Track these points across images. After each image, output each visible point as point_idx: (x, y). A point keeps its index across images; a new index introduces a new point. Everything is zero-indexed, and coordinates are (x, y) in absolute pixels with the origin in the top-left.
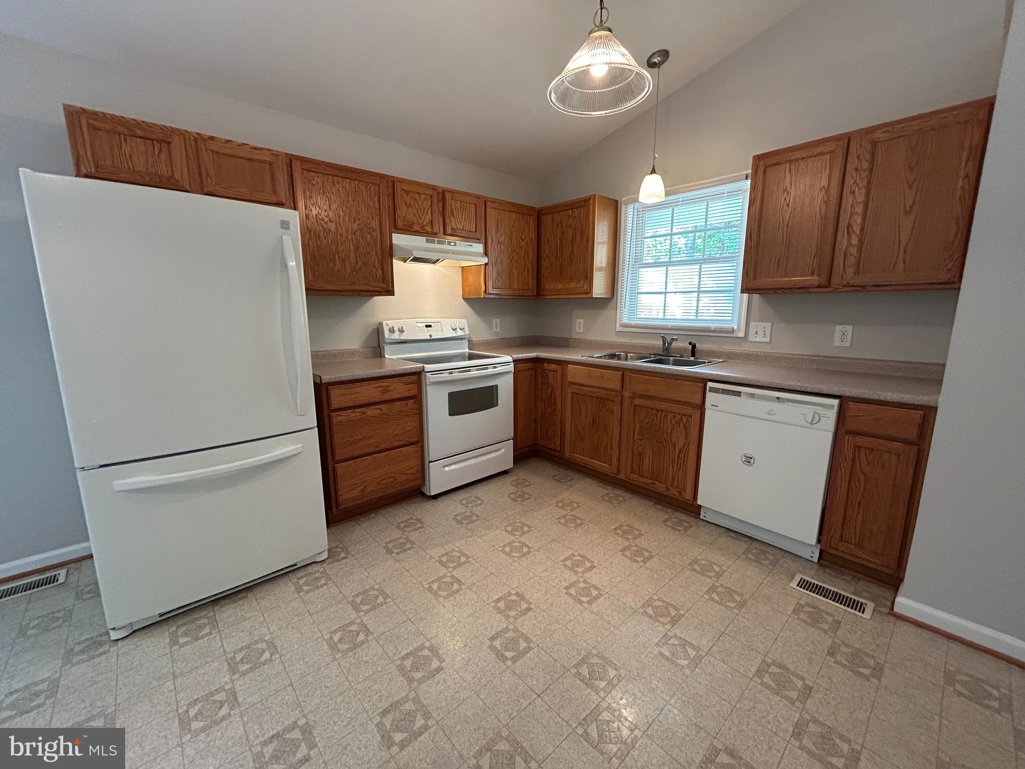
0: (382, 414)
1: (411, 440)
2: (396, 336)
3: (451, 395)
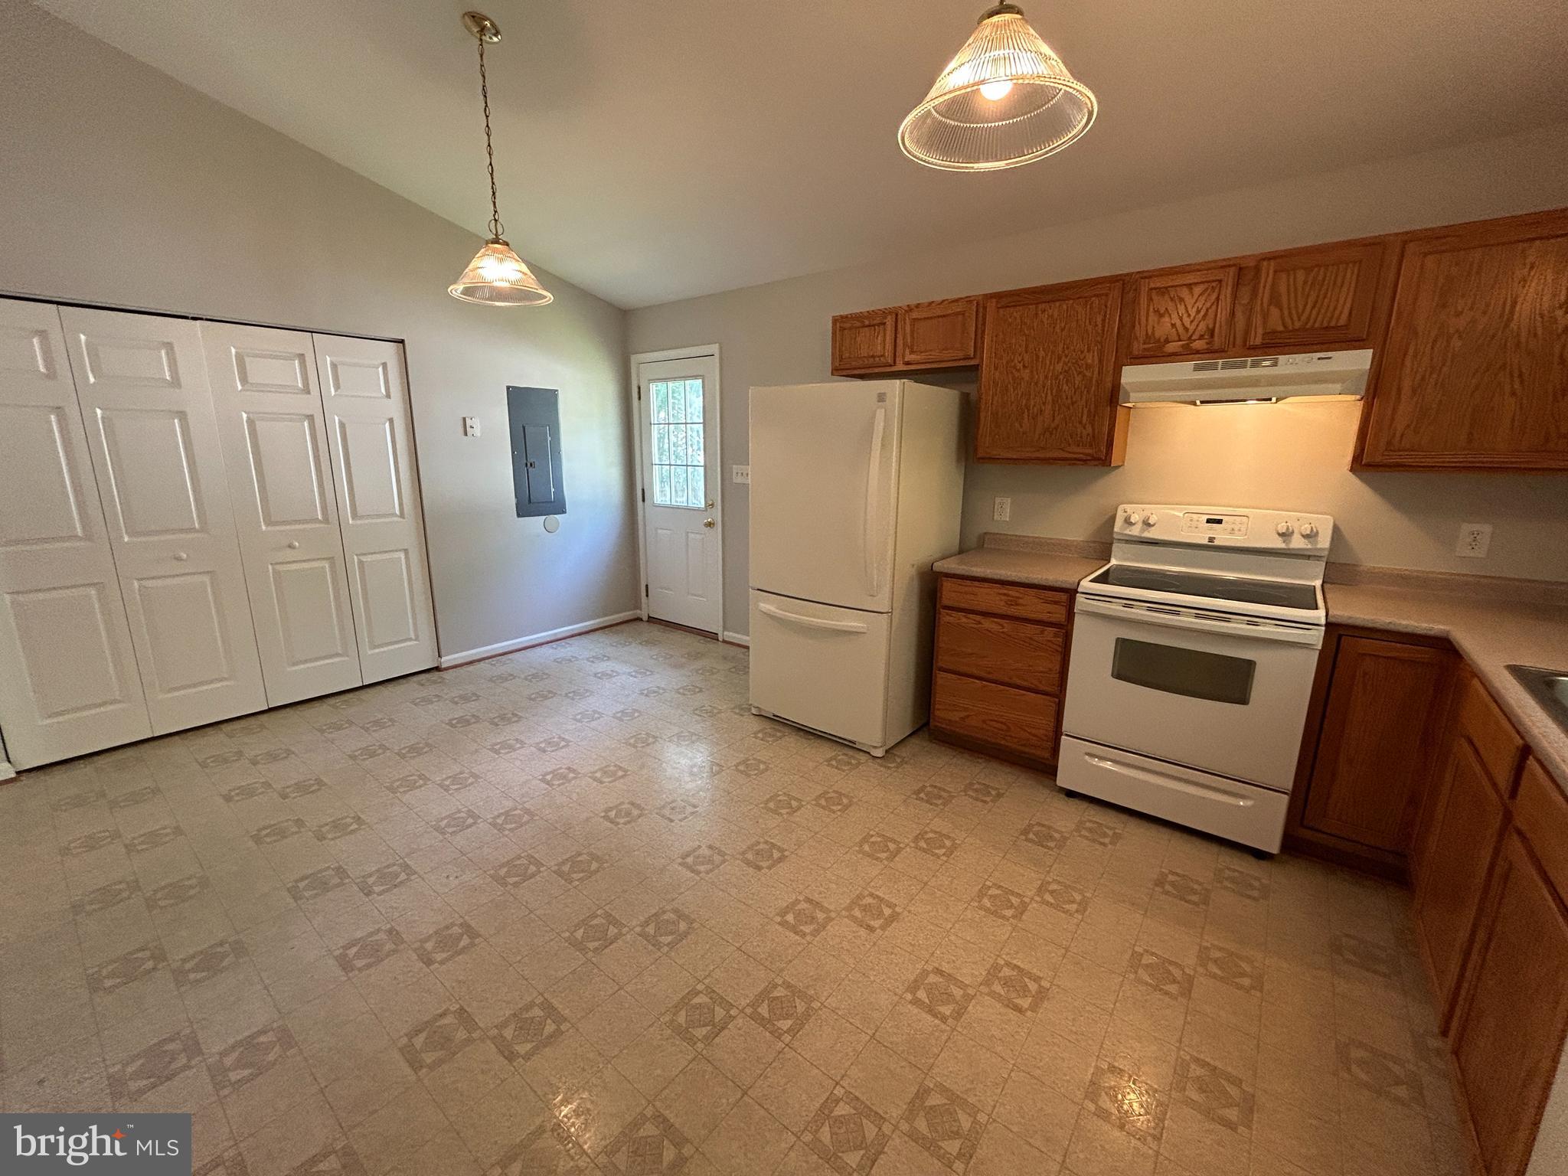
0: (1003, 632)
1: (1042, 687)
2: (1135, 531)
3: (1122, 644)
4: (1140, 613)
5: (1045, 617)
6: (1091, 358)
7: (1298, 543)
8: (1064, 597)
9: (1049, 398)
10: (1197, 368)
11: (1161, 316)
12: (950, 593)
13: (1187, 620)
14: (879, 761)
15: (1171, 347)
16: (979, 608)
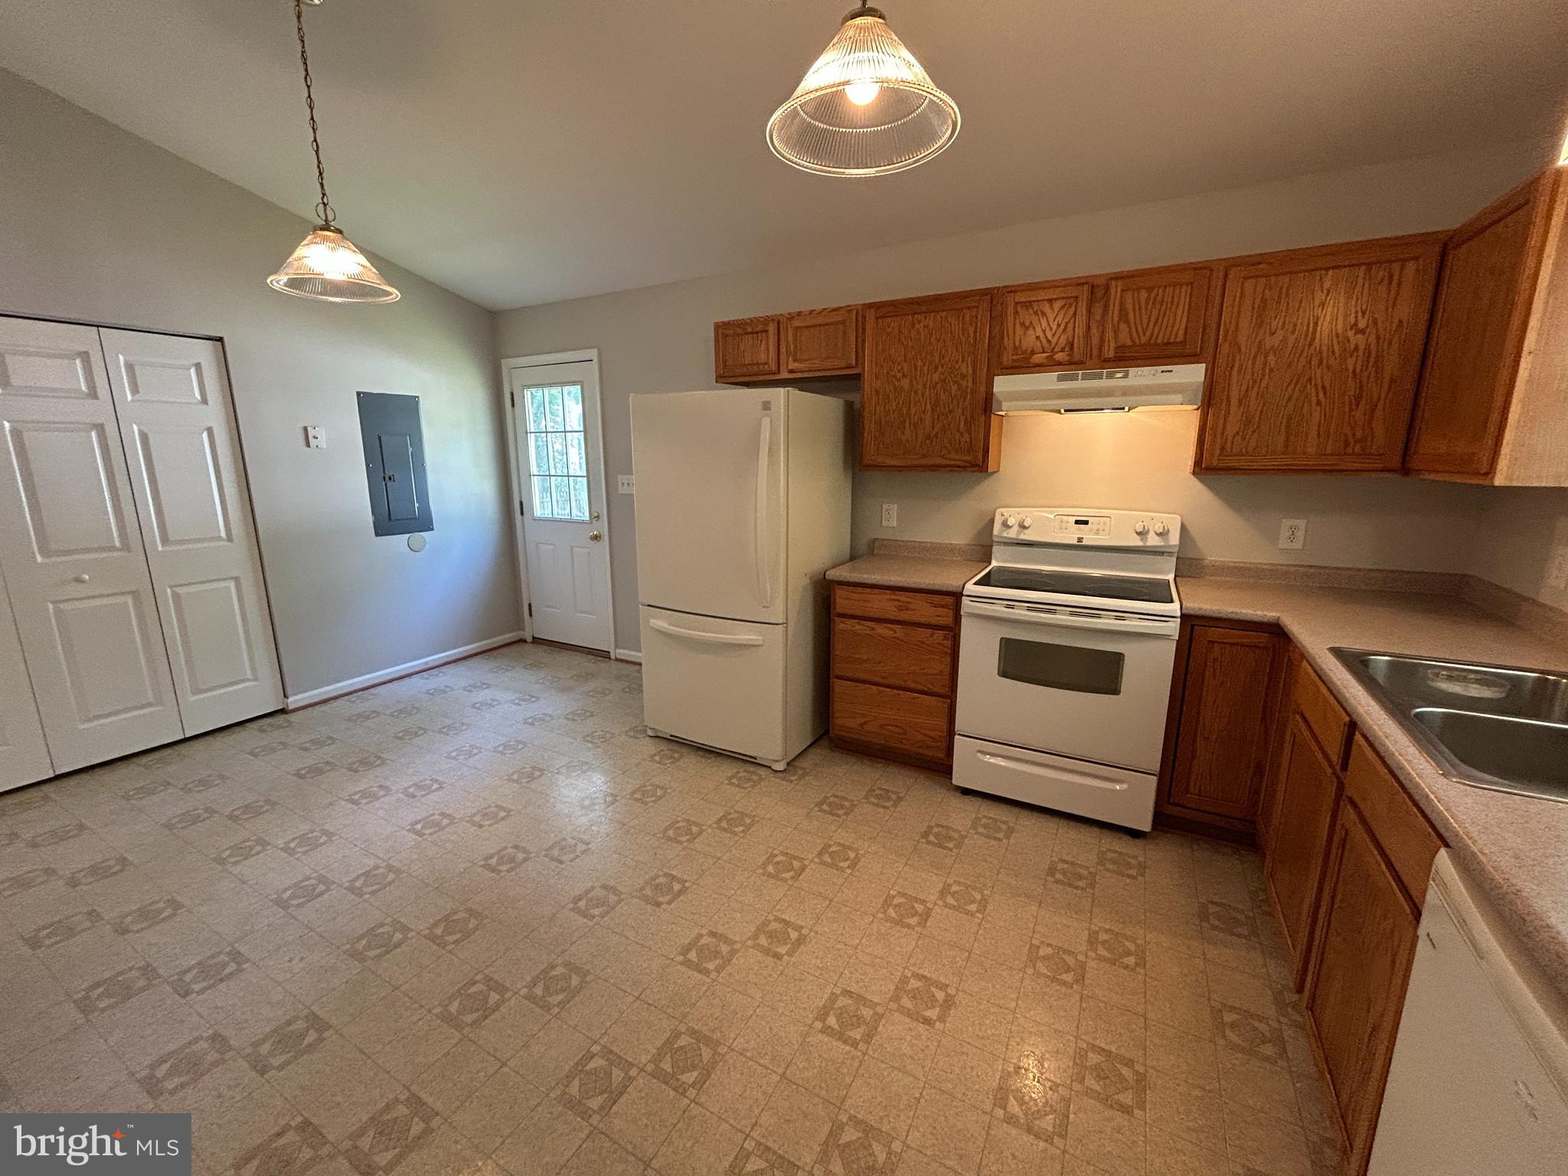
0: (895, 638)
1: (936, 690)
2: (1012, 534)
3: (1007, 644)
4: (1021, 613)
5: (934, 621)
6: (966, 368)
7: (1153, 541)
8: (950, 600)
9: (929, 407)
10: (1060, 379)
11: (1027, 328)
12: (843, 601)
13: (1063, 618)
14: (781, 775)
15: (1038, 358)
16: (872, 615)
